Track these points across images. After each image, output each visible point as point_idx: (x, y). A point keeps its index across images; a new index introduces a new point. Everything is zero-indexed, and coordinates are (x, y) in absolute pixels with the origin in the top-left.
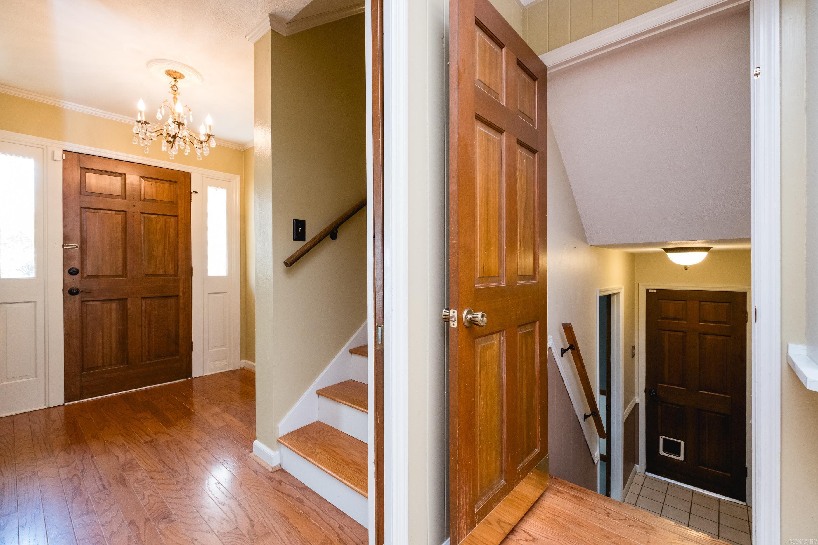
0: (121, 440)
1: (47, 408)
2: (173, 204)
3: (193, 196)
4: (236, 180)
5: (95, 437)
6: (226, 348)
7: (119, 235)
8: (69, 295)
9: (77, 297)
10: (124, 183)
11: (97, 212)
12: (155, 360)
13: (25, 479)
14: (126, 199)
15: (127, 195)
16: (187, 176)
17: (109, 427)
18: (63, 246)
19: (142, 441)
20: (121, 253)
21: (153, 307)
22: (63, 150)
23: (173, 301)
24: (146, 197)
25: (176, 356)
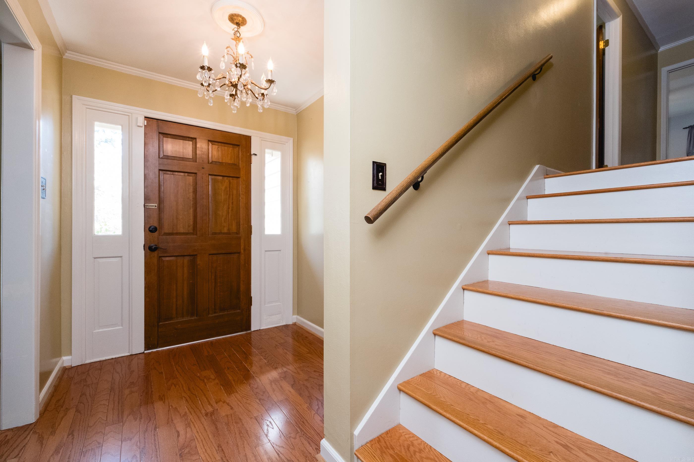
0: (184, 408)
1: (131, 355)
2: (235, 166)
3: (253, 157)
4: (290, 143)
5: (162, 398)
6: (280, 303)
7: (191, 195)
8: (149, 251)
9: (156, 253)
10: (195, 147)
11: (173, 174)
12: (220, 313)
13: (90, 451)
14: (196, 162)
15: (197, 157)
16: (248, 139)
17: (175, 387)
18: (144, 205)
19: (203, 412)
20: (192, 212)
21: (219, 263)
22: (145, 117)
23: (236, 256)
24: (213, 160)
25: (237, 310)
